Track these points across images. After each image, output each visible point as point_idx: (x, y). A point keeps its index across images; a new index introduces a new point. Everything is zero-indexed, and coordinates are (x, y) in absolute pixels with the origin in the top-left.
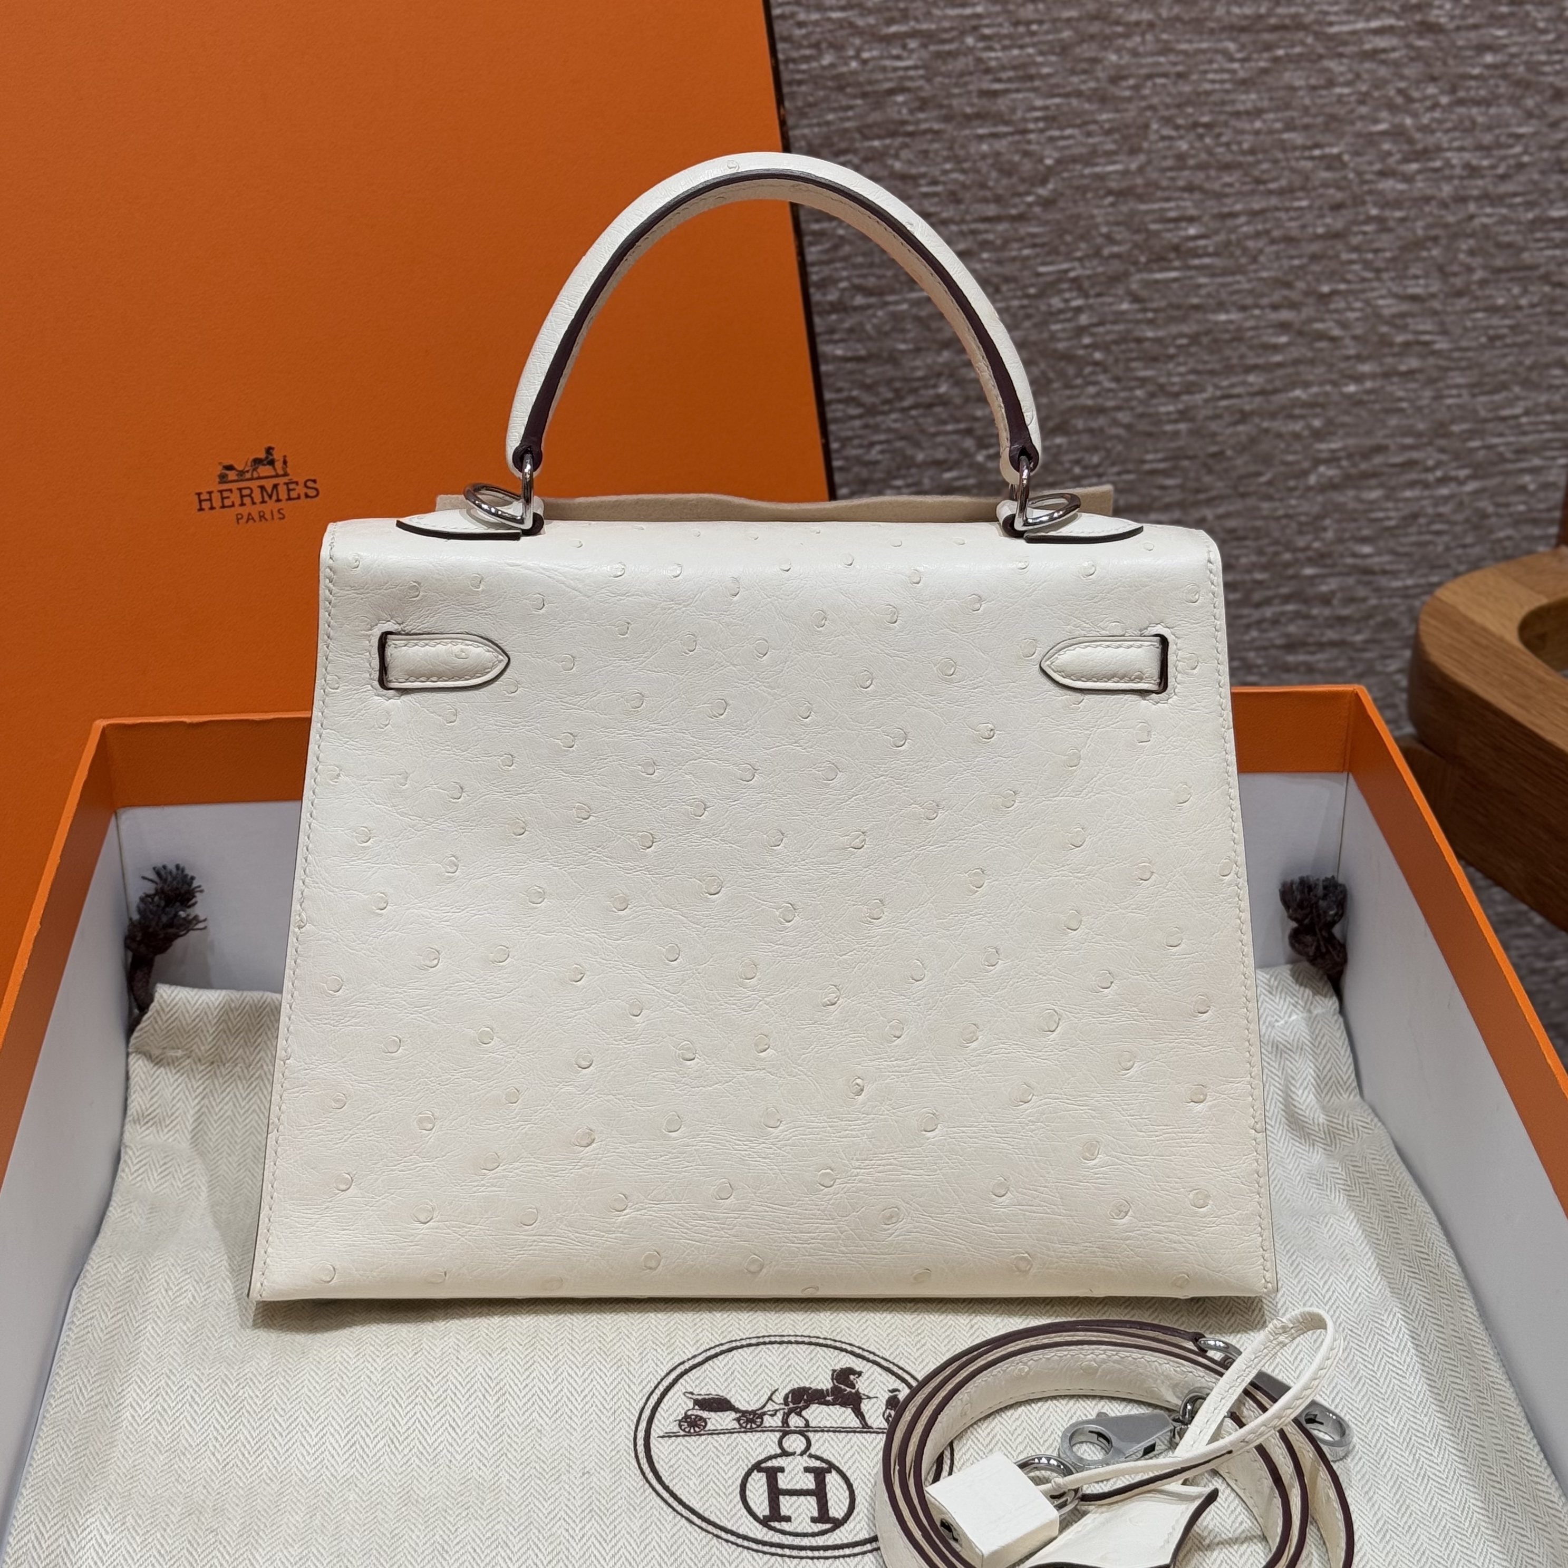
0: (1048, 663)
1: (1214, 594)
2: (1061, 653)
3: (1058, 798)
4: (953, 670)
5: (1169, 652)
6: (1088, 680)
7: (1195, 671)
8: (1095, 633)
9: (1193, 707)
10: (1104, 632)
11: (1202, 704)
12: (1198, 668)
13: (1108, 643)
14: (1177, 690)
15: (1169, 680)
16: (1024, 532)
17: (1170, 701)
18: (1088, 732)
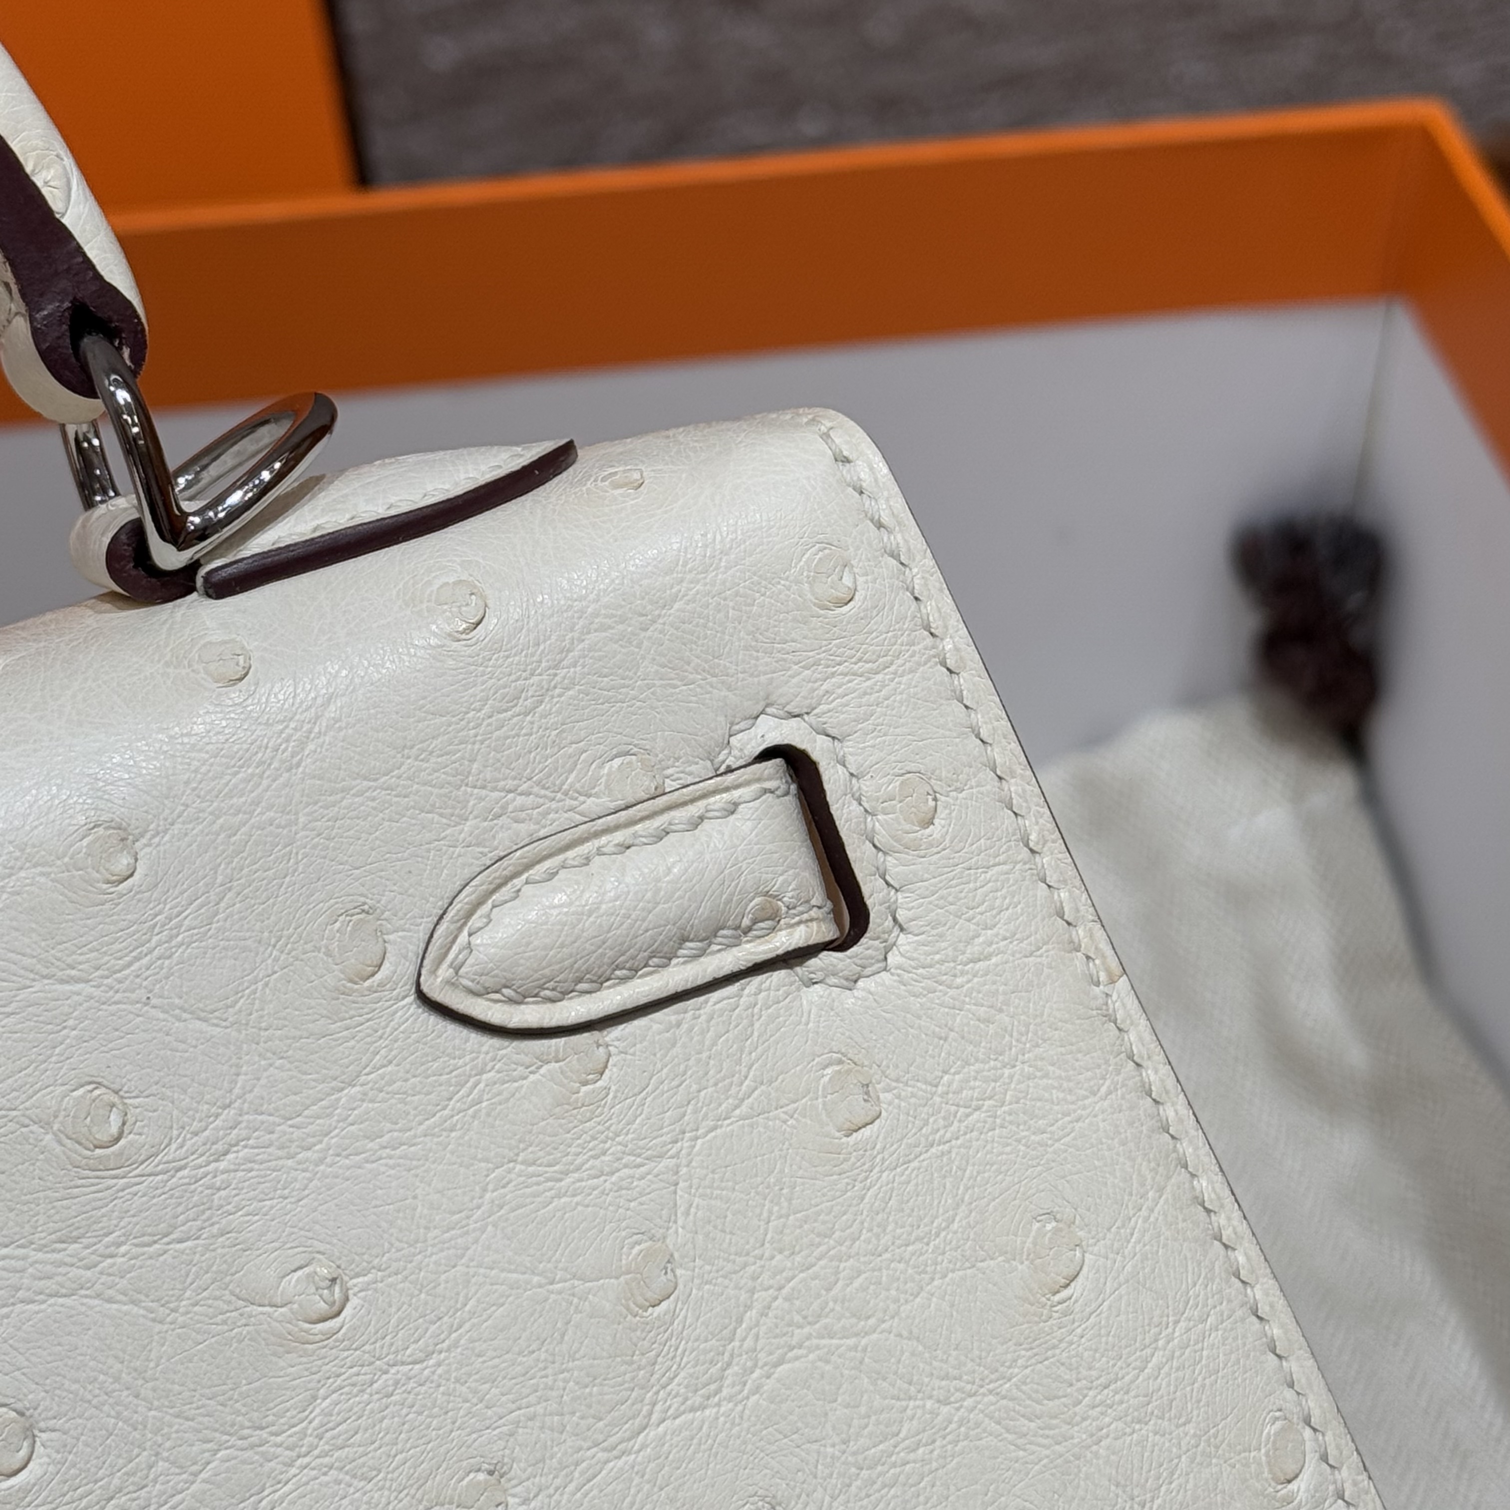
0: (445, 972)
1: (894, 555)
2: (476, 921)
3: (652, 1433)
4: (115, 1120)
5: (831, 797)
6: (600, 982)
7: (936, 830)
8: (563, 819)
9: (974, 949)
10: (592, 805)
11: (1000, 929)
12: (942, 813)
13: (619, 837)
14: (901, 915)
15: (865, 890)
16: (194, 566)
17: (893, 958)
18: (666, 1162)
